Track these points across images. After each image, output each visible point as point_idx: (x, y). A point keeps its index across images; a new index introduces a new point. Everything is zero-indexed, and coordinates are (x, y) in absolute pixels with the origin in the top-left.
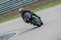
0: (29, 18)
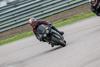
0: (46, 34)
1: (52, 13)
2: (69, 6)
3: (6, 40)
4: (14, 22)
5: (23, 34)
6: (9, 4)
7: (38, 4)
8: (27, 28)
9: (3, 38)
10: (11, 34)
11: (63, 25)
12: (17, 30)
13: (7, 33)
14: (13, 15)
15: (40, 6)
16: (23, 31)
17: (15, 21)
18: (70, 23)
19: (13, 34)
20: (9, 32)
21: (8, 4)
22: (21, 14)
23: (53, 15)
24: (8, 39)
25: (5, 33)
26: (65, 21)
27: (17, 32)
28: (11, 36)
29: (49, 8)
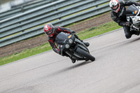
1: (74, 21)
2: (98, 10)
3: (9, 58)
4: (21, 33)
5: (33, 49)
6: (14, 7)
7: (54, 8)
8: (38, 40)
9: (6, 54)
10: (16, 50)
11: (89, 37)
12: (25, 44)
13: (11, 47)
14: (20, 22)
15: (57, 10)
16: (33, 45)
17: (23, 31)
18: (99, 34)
19: (19, 50)
20: (14, 46)
21: (12, 7)
22: (30, 21)
23: (75, 22)
24: (12, 57)
25: (8, 48)
26: (92, 32)
27: (25, 47)
28: (16, 52)
29: (69, 13)
